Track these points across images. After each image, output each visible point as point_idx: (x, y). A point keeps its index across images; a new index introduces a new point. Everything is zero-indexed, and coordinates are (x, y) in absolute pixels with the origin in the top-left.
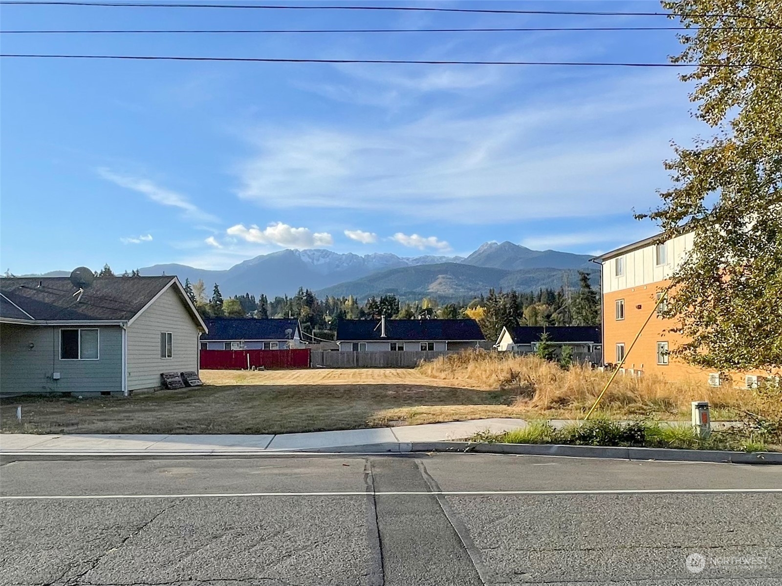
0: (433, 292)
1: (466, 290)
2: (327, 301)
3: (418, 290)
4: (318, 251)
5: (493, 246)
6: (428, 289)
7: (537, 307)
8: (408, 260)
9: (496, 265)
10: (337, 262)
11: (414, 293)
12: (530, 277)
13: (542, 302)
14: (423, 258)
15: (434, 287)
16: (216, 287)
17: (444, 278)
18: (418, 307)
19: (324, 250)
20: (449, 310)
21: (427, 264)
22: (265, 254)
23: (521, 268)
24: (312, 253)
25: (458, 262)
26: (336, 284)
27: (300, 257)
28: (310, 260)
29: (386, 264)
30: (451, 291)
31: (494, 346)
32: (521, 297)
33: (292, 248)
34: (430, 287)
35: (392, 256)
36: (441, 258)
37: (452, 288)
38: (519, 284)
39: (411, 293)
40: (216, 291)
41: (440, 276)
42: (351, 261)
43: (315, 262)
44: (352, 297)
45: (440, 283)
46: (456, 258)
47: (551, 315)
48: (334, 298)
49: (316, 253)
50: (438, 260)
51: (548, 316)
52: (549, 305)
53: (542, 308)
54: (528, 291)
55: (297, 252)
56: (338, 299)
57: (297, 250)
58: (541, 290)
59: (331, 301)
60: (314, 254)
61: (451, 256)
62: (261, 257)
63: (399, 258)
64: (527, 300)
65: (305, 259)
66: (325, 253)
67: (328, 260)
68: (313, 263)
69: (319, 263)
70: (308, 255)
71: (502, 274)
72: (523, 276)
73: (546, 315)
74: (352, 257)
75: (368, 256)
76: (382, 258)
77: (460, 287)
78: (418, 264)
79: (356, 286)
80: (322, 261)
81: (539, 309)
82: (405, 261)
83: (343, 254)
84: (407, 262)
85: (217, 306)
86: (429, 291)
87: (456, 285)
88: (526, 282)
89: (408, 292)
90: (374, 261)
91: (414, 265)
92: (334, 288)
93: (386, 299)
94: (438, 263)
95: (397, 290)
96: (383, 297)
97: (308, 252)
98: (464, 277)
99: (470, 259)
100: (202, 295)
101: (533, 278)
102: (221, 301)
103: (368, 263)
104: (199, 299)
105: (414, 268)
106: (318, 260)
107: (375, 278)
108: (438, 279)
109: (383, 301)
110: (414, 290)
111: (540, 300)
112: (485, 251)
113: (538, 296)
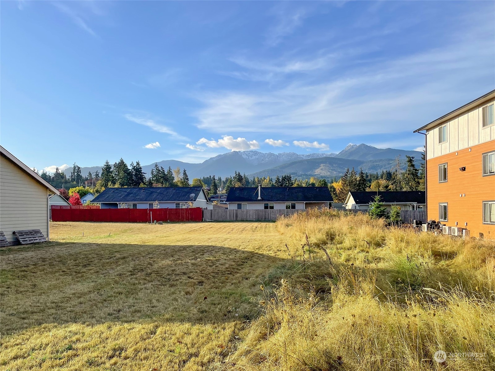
0: (318, 174)
1: (337, 173)
2: (254, 180)
3: (309, 173)
4: (252, 151)
5: (354, 146)
6: (315, 173)
7: (380, 182)
8: (303, 156)
9: (356, 158)
10: (262, 158)
11: (306, 175)
12: (377, 165)
13: (383, 179)
14: (312, 154)
15: (318, 171)
16: (185, 171)
17: (324, 166)
18: (307, 183)
19: (255, 151)
21: (315, 158)
22: (222, 154)
23: (371, 159)
24: (248, 153)
25: (333, 156)
26: (261, 171)
27: (241, 155)
28: (247, 157)
29: (290, 159)
30: (329, 173)
31: (343, 206)
32: (371, 176)
34: (316, 171)
35: (294, 154)
36: (323, 154)
37: (329, 172)
38: (369, 169)
39: (304, 175)
40: (185, 174)
41: (322, 165)
42: (270, 158)
43: (250, 158)
44: (269, 177)
45: (322, 169)
46: (331, 154)
47: (389, 186)
48: (258, 178)
49: (250, 153)
50: (321, 156)
51: (387, 187)
52: (388, 180)
53: (383, 182)
54: (375, 173)
55: (240, 153)
56: (261, 179)
57: (240, 151)
58: (383, 172)
59: (256, 180)
60: (249, 153)
61: (329, 153)
63: (298, 155)
64: (374, 178)
65: (244, 156)
66: (255, 153)
67: (257, 157)
68: (249, 158)
69: (252, 159)
70: (246, 154)
71: (360, 163)
72: (372, 164)
73: (385, 186)
74: (271, 155)
75: (280, 154)
76: (288, 155)
77: (334, 171)
78: (309, 158)
80: (254, 157)
81: (381, 183)
82: (301, 156)
83: (266, 153)
84: (303, 157)
85: (185, 182)
86: (316, 173)
87: (332, 170)
88: (374, 167)
89: (303, 175)
90: (283, 156)
91: (306, 159)
92: (261, 172)
93: (285, 178)
94: (321, 157)
95: (296, 173)
96: (284, 177)
97: (246, 152)
98: (337, 165)
99: (339, 155)
100: (179, 176)
101: (379, 165)
102: (187, 179)
103: (280, 158)
104: (177, 178)
105: (307, 161)
106: (252, 157)
107: (284, 167)
108: (320, 166)
109: (284, 179)
110: (307, 173)
111: (382, 178)
112: (349, 149)
113: (381, 175)
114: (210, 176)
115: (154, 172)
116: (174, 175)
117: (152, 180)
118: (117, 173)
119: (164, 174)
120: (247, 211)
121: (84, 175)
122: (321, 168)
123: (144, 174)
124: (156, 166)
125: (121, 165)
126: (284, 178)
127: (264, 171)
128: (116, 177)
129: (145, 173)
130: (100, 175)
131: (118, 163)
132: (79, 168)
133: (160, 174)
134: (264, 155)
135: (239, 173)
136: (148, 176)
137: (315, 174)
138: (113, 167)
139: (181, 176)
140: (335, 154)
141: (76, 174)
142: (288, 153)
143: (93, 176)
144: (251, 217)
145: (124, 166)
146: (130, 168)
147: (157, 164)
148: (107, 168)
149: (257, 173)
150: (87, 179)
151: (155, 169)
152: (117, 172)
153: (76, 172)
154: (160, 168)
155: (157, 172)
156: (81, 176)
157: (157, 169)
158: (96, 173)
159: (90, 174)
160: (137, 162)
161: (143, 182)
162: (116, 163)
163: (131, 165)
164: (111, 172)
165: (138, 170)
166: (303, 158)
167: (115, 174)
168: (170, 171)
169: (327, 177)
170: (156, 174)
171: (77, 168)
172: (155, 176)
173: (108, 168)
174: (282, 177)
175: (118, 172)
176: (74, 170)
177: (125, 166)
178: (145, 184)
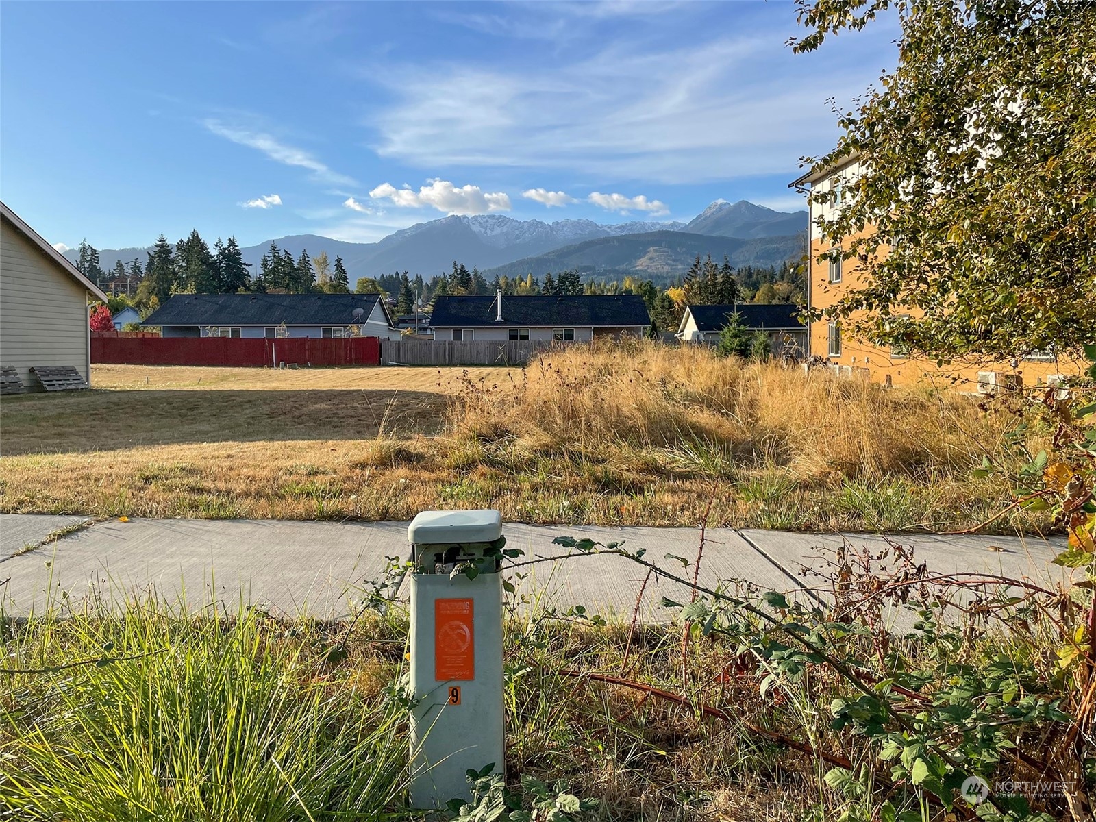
0: (641, 270)
1: (686, 267)
3: (621, 267)
4: (492, 217)
5: (723, 207)
6: (635, 267)
7: (776, 287)
8: (609, 228)
9: (728, 233)
10: (517, 233)
11: (616, 272)
12: (774, 249)
14: (631, 225)
15: (642, 264)
16: (339, 260)
17: (656, 251)
18: (616, 288)
19: (500, 217)
20: (644, 289)
21: (636, 232)
22: (424, 222)
23: (762, 235)
24: (484, 220)
25: (676, 230)
26: (515, 261)
27: (469, 226)
28: (483, 230)
29: (580, 234)
30: (666, 268)
31: (675, 335)
32: (758, 274)
33: (458, 213)
34: (638, 264)
35: (590, 223)
36: (653, 225)
37: (668, 264)
38: (758, 258)
39: (610, 272)
40: (339, 266)
41: (652, 249)
42: (534, 231)
43: (489, 232)
44: (531, 277)
45: (651, 259)
46: (674, 224)
47: (790, 296)
48: (507, 279)
49: (489, 220)
50: (649, 227)
51: (787, 298)
52: (792, 283)
53: (782, 287)
54: (768, 267)
55: (466, 219)
56: (513, 280)
57: (465, 217)
58: (785, 265)
59: (502, 282)
60: (487, 221)
61: (668, 223)
62: (418, 226)
63: (597, 226)
64: (765, 278)
65: (476, 228)
66: (501, 220)
67: (505, 229)
68: (486, 233)
69: (493, 233)
70: (480, 223)
71: (736, 244)
72: (764, 247)
73: (783, 296)
74: (536, 224)
75: (558, 223)
76: (575, 225)
77: (678, 263)
78: (623, 234)
79: (540, 262)
80: (497, 231)
81: (778, 289)
82: (606, 229)
83: (524, 222)
84: (608, 230)
85: (339, 285)
86: (637, 268)
87: (674, 260)
88: (767, 255)
89: (608, 271)
90: (565, 229)
91: (617, 235)
92: (513, 265)
93: (566, 277)
94: (649, 231)
95: (594, 268)
96: (562, 275)
97: (479, 219)
98: (684, 249)
99: (692, 226)
100: (326, 272)
101: (778, 249)
102: (345, 279)
103: (557, 232)
104: (322, 277)
105: (617, 238)
106: (492, 230)
107: (565, 253)
108: (648, 252)
109: (563, 280)
110: (617, 268)
111: (782, 278)
112: (713, 214)
113: (781, 273)
114: (397, 274)
115: (269, 263)
116: (315, 269)
117: (265, 280)
118: (184, 264)
119: (292, 267)
120: (473, 344)
121: (106, 267)
122: (649, 255)
123: (245, 267)
124: (274, 247)
125: (194, 246)
126: (564, 277)
127: (521, 263)
128: (183, 273)
129: (248, 265)
130: (144, 269)
131: (185, 240)
132: (94, 252)
133: (282, 266)
134: (520, 226)
135: (463, 267)
136: (255, 271)
137: (637, 271)
138: (174, 251)
139: (331, 271)
140: (682, 224)
141: (87, 265)
142: (574, 221)
143: (128, 271)
144: (481, 357)
145: (201, 248)
146: (214, 252)
147: (276, 244)
148: (161, 252)
149: (504, 267)
150: (112, 278)
151: (271, 255)
152: (183, 261)
153: (87, 261)
154: (282, 254)
155: (277, 263)
156: (99, 271)
157: (275, 256)
158: (133, 264)
159: (120, 265)
160: (230, 240)
161: (244, 285)
162: (181, 241)
163: (216, 246)
164: (172, 262)
165: (232, 256)
166: (608, 233)
167: (181, 267)
168: (304, 261)
169: (663, 277)
170: (274, 267)
171: (89, 252)
172: (271, 271)
173: (163, 250)
174: (560, 276)
175: (188, 261)
176: (83, 256)
177: (203, 247)
178: (247, 288)
